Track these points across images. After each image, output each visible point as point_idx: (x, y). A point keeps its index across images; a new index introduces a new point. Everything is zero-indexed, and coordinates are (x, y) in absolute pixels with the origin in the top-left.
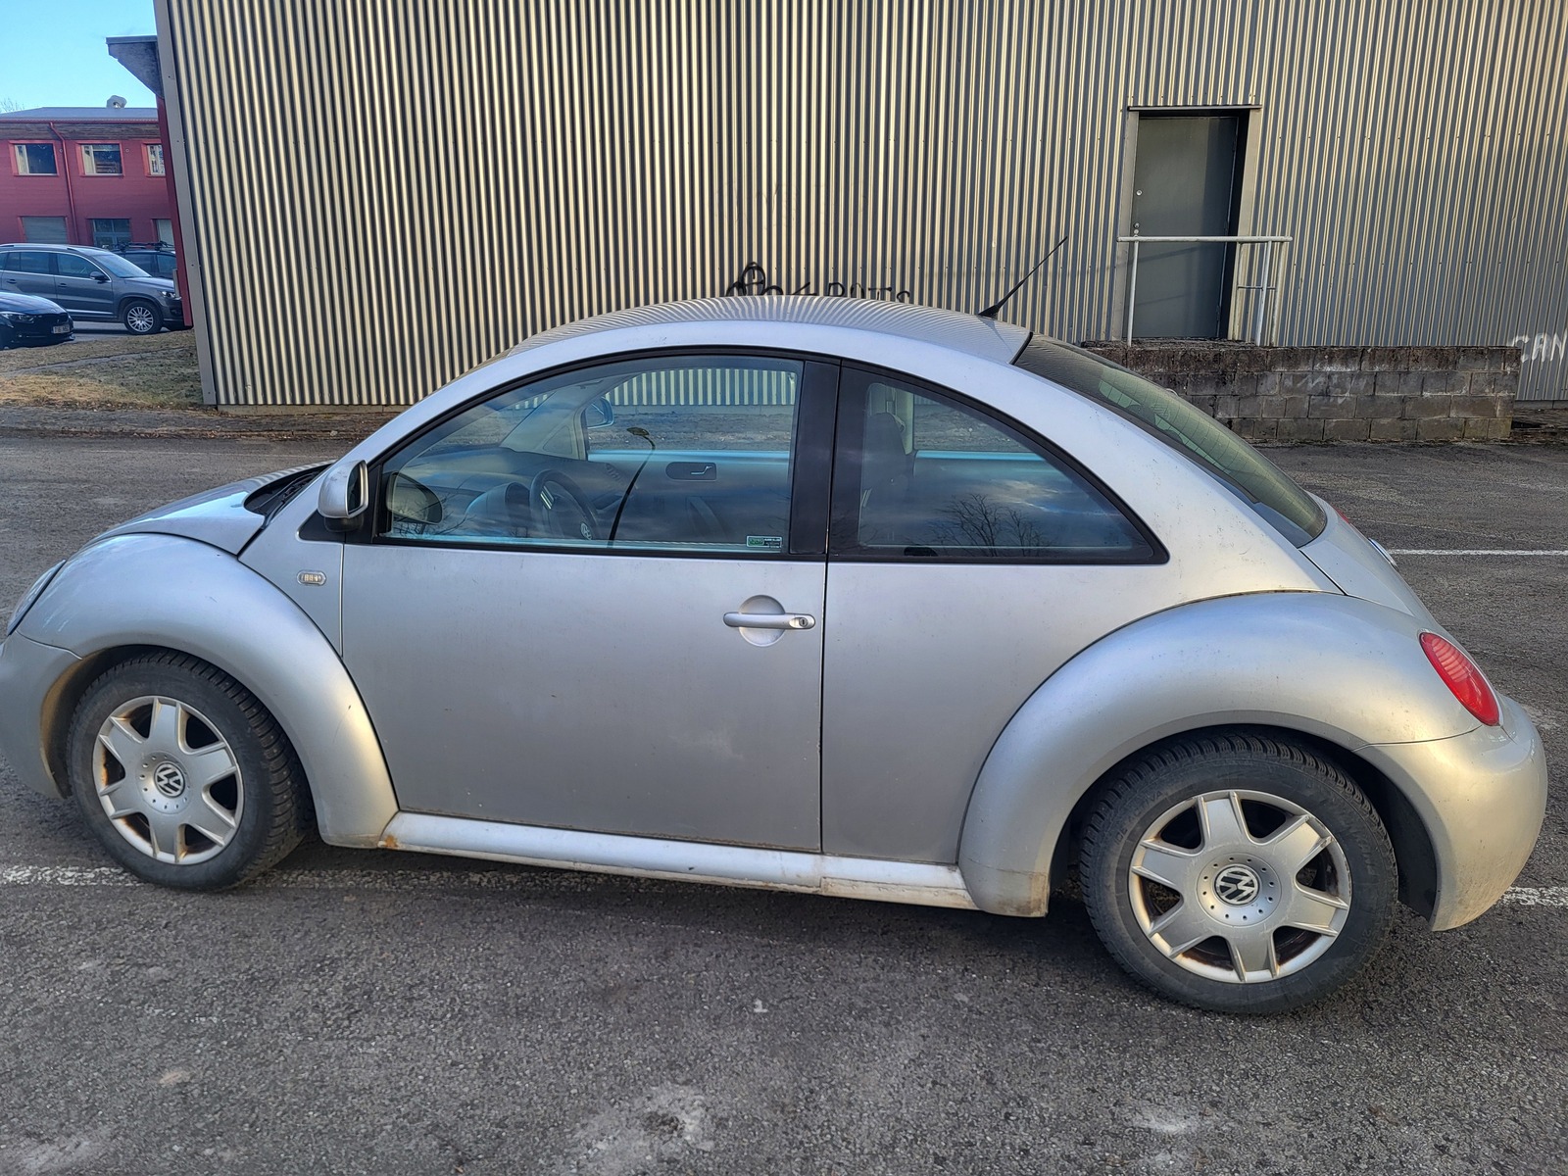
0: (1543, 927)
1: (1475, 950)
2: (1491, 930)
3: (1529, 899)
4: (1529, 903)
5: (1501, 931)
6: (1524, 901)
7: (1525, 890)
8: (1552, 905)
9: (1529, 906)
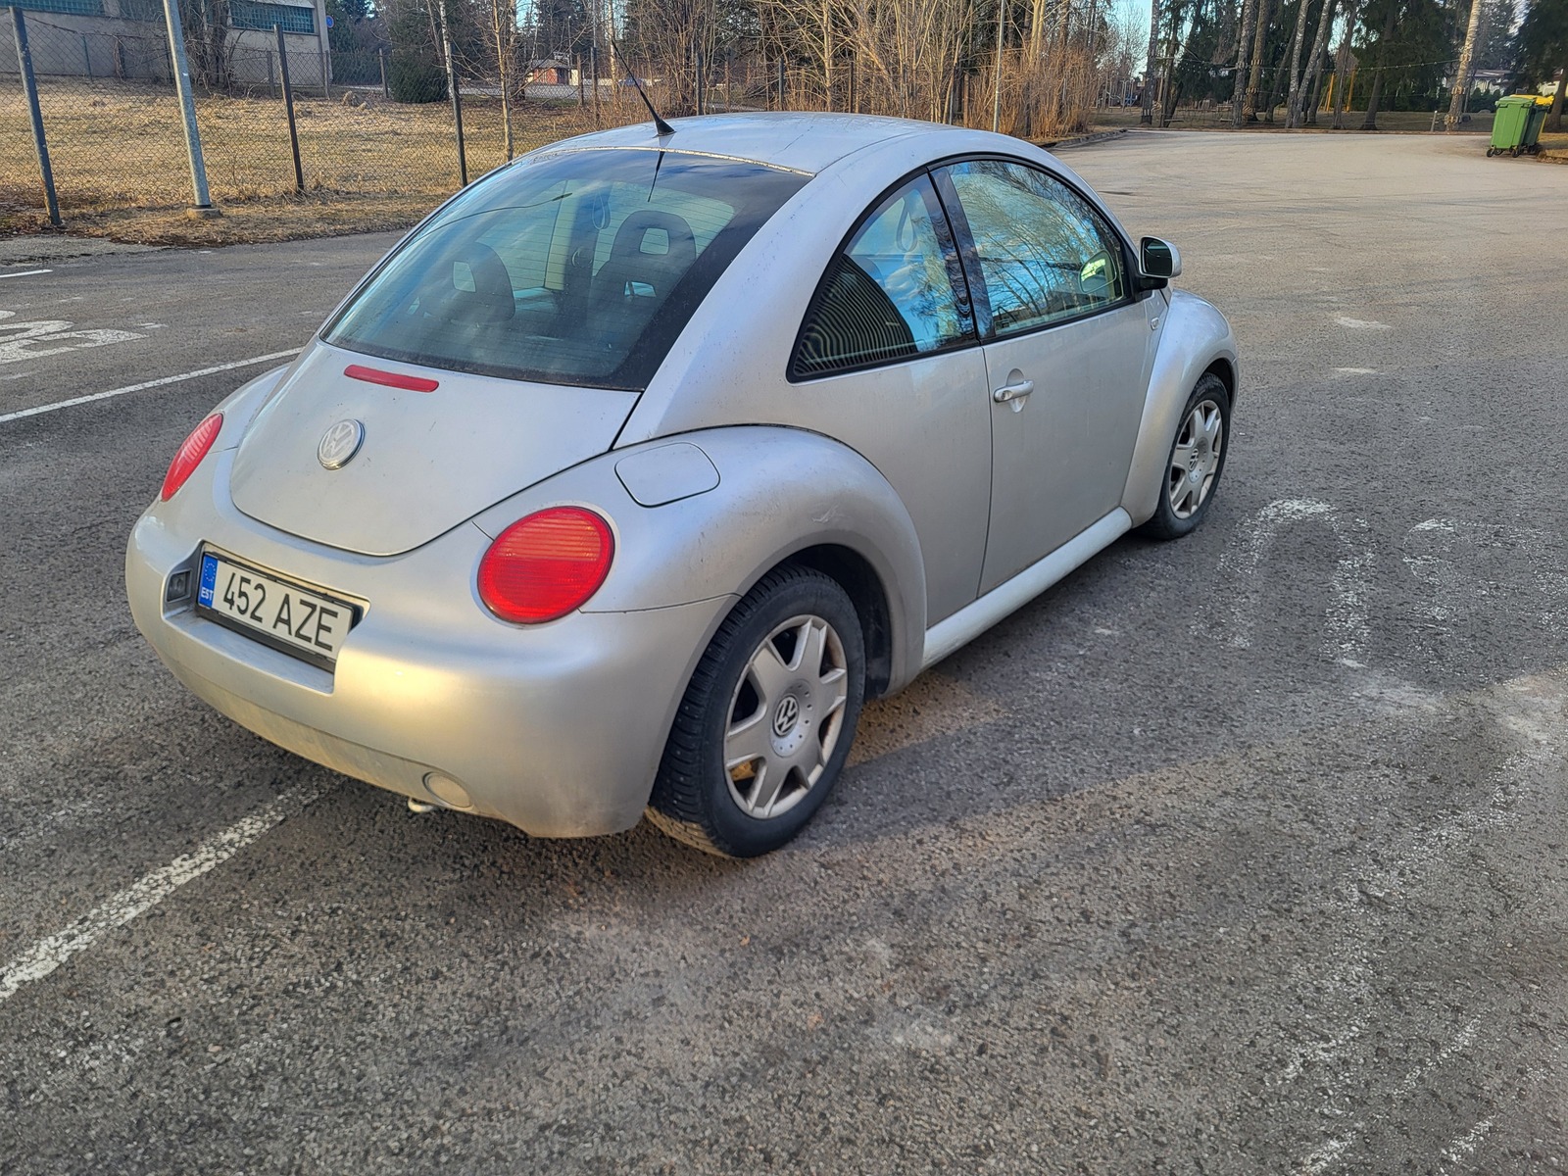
0: (155, 839)
1: (207, 778)
2: (203, 807)
3: (181, 866)
4: (178, 860)
5: (194, 811)
6: (184, 860)
7: (189, 877)
8: (154, 873)
9: (177, 856)
